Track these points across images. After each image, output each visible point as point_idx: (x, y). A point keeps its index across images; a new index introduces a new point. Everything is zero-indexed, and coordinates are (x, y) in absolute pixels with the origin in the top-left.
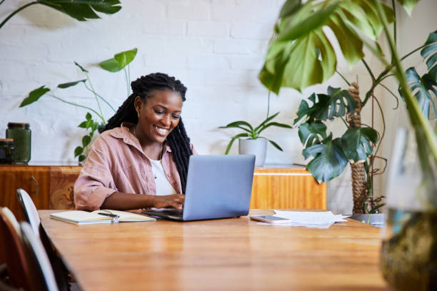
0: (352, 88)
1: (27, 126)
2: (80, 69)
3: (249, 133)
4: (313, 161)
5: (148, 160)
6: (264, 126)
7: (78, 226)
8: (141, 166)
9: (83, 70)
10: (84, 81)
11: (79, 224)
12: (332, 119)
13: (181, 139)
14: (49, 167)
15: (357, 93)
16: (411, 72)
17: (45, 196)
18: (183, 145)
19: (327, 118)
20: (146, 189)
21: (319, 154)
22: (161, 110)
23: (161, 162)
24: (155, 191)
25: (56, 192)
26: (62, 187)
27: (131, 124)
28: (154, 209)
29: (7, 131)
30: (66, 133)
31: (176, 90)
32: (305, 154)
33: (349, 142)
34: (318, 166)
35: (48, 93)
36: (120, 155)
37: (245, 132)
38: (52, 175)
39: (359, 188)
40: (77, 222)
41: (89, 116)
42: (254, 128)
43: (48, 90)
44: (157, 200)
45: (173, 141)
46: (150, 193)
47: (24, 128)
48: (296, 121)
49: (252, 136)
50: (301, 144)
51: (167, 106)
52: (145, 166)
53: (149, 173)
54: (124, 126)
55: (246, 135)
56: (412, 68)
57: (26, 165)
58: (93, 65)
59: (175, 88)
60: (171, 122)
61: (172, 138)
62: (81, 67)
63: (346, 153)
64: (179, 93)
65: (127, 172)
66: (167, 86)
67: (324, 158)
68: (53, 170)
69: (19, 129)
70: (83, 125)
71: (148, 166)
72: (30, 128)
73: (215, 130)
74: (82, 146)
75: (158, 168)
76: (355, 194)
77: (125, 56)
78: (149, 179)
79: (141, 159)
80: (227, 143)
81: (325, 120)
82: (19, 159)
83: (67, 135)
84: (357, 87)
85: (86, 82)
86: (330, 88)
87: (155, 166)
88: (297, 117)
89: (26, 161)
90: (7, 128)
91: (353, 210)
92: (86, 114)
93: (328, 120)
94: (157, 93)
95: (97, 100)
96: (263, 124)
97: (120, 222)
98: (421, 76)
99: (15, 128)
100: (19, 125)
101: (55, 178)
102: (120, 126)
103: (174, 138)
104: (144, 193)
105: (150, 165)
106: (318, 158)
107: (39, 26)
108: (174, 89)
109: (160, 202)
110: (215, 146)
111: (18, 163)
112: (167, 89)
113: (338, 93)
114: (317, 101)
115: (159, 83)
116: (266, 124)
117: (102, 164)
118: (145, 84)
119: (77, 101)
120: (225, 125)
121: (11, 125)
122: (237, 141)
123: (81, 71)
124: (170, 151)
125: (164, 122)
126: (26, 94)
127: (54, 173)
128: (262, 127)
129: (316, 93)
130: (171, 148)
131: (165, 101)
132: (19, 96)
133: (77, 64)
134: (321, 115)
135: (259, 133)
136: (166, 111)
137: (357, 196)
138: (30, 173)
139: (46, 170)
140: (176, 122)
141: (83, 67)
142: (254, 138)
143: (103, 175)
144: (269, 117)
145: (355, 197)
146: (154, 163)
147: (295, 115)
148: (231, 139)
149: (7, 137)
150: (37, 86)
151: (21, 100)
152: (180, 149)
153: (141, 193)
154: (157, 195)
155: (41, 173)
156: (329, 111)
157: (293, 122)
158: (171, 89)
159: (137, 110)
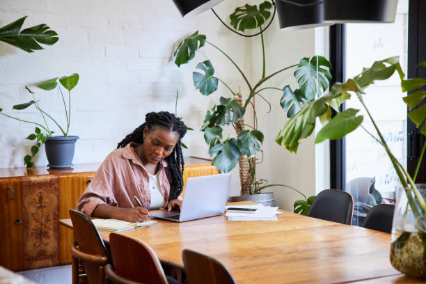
0: (237, 97)
4: (216, 157)
8: (142, 181)
12: (228, 124)
15: (240, 101)
16: (287, 89)
17: (19, 201)
19: (224, 123)
21: (220, 152)
25: (27, 198)
26: (32, 193)
30: (12, 143)
32: (211, 152)
33: (243, 142)
34: (220, 161)
38: (24, 184)
39: (246, 174)
40: (117, 230)
41: (38, 130)
50: (207, 144)
56: (288, 86)
62: (29, 90)
63: (241, 150)
67: (224, 155)
70: (32, 137)
74: (31, 154)
75: (154, 181)
76: (242, 179)
79: (142, 175)
81: (223, 125)
83: (13, 145)
84: (240, 96)
86: (222, 99)
91: (242, 192)
92: (35, 128)
93: (225, 125)
95: (43, 116)
98: (293, 91)
101: (27, 186)
106: (220, 155)
108: (171, 129)
113: (230, 102)
114: (216, 110)
123: (30, 93)
124: (166, 166)
127: (25, 182)
129: (217, 105)
133: (26, 88)
134: (220, 121)
137: (244, 181)
138: (7, 184)
139: (19, 180)
145: (242, 181)
155: (15, 183)
156: (226, 118)
159: (144, 135)
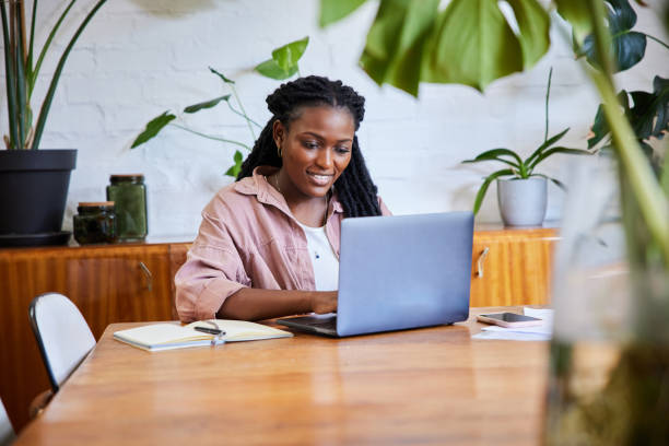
1: (140, 179)
2: (219, 78)
3: (514, 169)
5: (301, 230)
6: (540, 155)
7: (150, 353)
8: (288, 241)
9: (226, 80)
10: (226, 98)
11: (153, 350)
12: (659, 135)
13: (359, 189)
14: (169, 245)
17: (164, 293)
18: (363, 199)
19: (651, 134)
20: (296, 280)
22: (314, 142)
23: (325, 231)
24: (313, 283)
27: (270, 168)
28: (313, 314)
29: (108, 189)
31: (338, 104)
35: (172, 122)
36: (252, 223)
37: (507, 167)
38: (172, 257)
40: (150, 347)
41: (238, 156)
42: (524, 160)
43: (172, 117)
44: (318, 298)
45: (347, 194)
46: (305, 287)
47: (134, 182)
48: (592, 143)
49: (521, 173)
51: (323, 134)
52: (296, 240)
53: (302, 252)
54: (258, 173)
55: (509, 172)
57: (141, 242)
58: (246, 71)
59: (338, 99)
60: (335, 163)
61: (343, 187)
62: (221, 76)
64: (345, 109)
65: (264, 252)
66: (323, 99)
68: (174, 250)
69: (127, 184)
71: (300, 241)
72: (145, 182)
73: (458, 168)
75: (319, 241)
77: (289, 50)
78: (303, 261)
79: (289, 228)
80: (477, 188)
81: (648, 139)
82: (133, 234)
83: (211, 189)
85: (230, 100)
86: (657, 80)
87: (315, 238)
88: (593, 135)
89: (142, 236)
90: (108, 183)
92: (234, 153)
93: (652, 138)
94: (305, 112)
95: (251, 129)
96: (538, 152)
97: (227, 343)
99: (120, 184)
100: (127, 179)
101: (178, 262)
102: (251, 175)
103: (347, 187)
104: (294, 287)
105: (304, 239)
107: (155, 12)
108: (335, 102)
109: (321, 303)
110: (458, 195)
111: (129, 241)
112: (321, 103)
114: (632, 104)
115: (309, 94)
116: (544, 152)
117: (222, 238)
118: (285, 98)
119: (225, 133)
120: (474, 158)
121: (115, 180)
122: (493, 184)
123: (222, 81)
124: (340, 210)
125: (320, 163)
126: (141, 127)
127: (176, 254)
128: (537, 157)
129: (628, 90)
130: (343, 206)
131: (319, 125)
132: (132, 130)
133: (213, 71)
135: (533, 167)
136: (322, 143)
138: (138, 257)
139: (163, 250)
140: (344, 160)
141: (225, 76)
142: (524, 176)
143: (224, 257)
144: (549, 138)
146: (311, 233)
147: (589, 131)
148: (484, 181)
149: (108, 199)
150: (157, 113)
151: (134, 136)
152: (358, 205)
153: (289, 287)
154: (318, 289)
155: (155, 257)
156: (655, 120)
157: (587, 145)
158: (330, 103)
159: (277, 143)
